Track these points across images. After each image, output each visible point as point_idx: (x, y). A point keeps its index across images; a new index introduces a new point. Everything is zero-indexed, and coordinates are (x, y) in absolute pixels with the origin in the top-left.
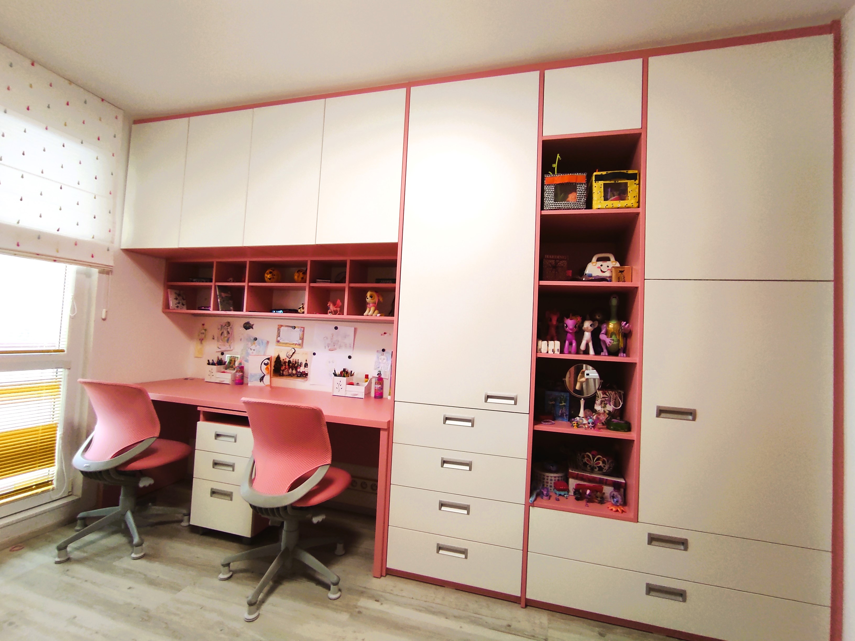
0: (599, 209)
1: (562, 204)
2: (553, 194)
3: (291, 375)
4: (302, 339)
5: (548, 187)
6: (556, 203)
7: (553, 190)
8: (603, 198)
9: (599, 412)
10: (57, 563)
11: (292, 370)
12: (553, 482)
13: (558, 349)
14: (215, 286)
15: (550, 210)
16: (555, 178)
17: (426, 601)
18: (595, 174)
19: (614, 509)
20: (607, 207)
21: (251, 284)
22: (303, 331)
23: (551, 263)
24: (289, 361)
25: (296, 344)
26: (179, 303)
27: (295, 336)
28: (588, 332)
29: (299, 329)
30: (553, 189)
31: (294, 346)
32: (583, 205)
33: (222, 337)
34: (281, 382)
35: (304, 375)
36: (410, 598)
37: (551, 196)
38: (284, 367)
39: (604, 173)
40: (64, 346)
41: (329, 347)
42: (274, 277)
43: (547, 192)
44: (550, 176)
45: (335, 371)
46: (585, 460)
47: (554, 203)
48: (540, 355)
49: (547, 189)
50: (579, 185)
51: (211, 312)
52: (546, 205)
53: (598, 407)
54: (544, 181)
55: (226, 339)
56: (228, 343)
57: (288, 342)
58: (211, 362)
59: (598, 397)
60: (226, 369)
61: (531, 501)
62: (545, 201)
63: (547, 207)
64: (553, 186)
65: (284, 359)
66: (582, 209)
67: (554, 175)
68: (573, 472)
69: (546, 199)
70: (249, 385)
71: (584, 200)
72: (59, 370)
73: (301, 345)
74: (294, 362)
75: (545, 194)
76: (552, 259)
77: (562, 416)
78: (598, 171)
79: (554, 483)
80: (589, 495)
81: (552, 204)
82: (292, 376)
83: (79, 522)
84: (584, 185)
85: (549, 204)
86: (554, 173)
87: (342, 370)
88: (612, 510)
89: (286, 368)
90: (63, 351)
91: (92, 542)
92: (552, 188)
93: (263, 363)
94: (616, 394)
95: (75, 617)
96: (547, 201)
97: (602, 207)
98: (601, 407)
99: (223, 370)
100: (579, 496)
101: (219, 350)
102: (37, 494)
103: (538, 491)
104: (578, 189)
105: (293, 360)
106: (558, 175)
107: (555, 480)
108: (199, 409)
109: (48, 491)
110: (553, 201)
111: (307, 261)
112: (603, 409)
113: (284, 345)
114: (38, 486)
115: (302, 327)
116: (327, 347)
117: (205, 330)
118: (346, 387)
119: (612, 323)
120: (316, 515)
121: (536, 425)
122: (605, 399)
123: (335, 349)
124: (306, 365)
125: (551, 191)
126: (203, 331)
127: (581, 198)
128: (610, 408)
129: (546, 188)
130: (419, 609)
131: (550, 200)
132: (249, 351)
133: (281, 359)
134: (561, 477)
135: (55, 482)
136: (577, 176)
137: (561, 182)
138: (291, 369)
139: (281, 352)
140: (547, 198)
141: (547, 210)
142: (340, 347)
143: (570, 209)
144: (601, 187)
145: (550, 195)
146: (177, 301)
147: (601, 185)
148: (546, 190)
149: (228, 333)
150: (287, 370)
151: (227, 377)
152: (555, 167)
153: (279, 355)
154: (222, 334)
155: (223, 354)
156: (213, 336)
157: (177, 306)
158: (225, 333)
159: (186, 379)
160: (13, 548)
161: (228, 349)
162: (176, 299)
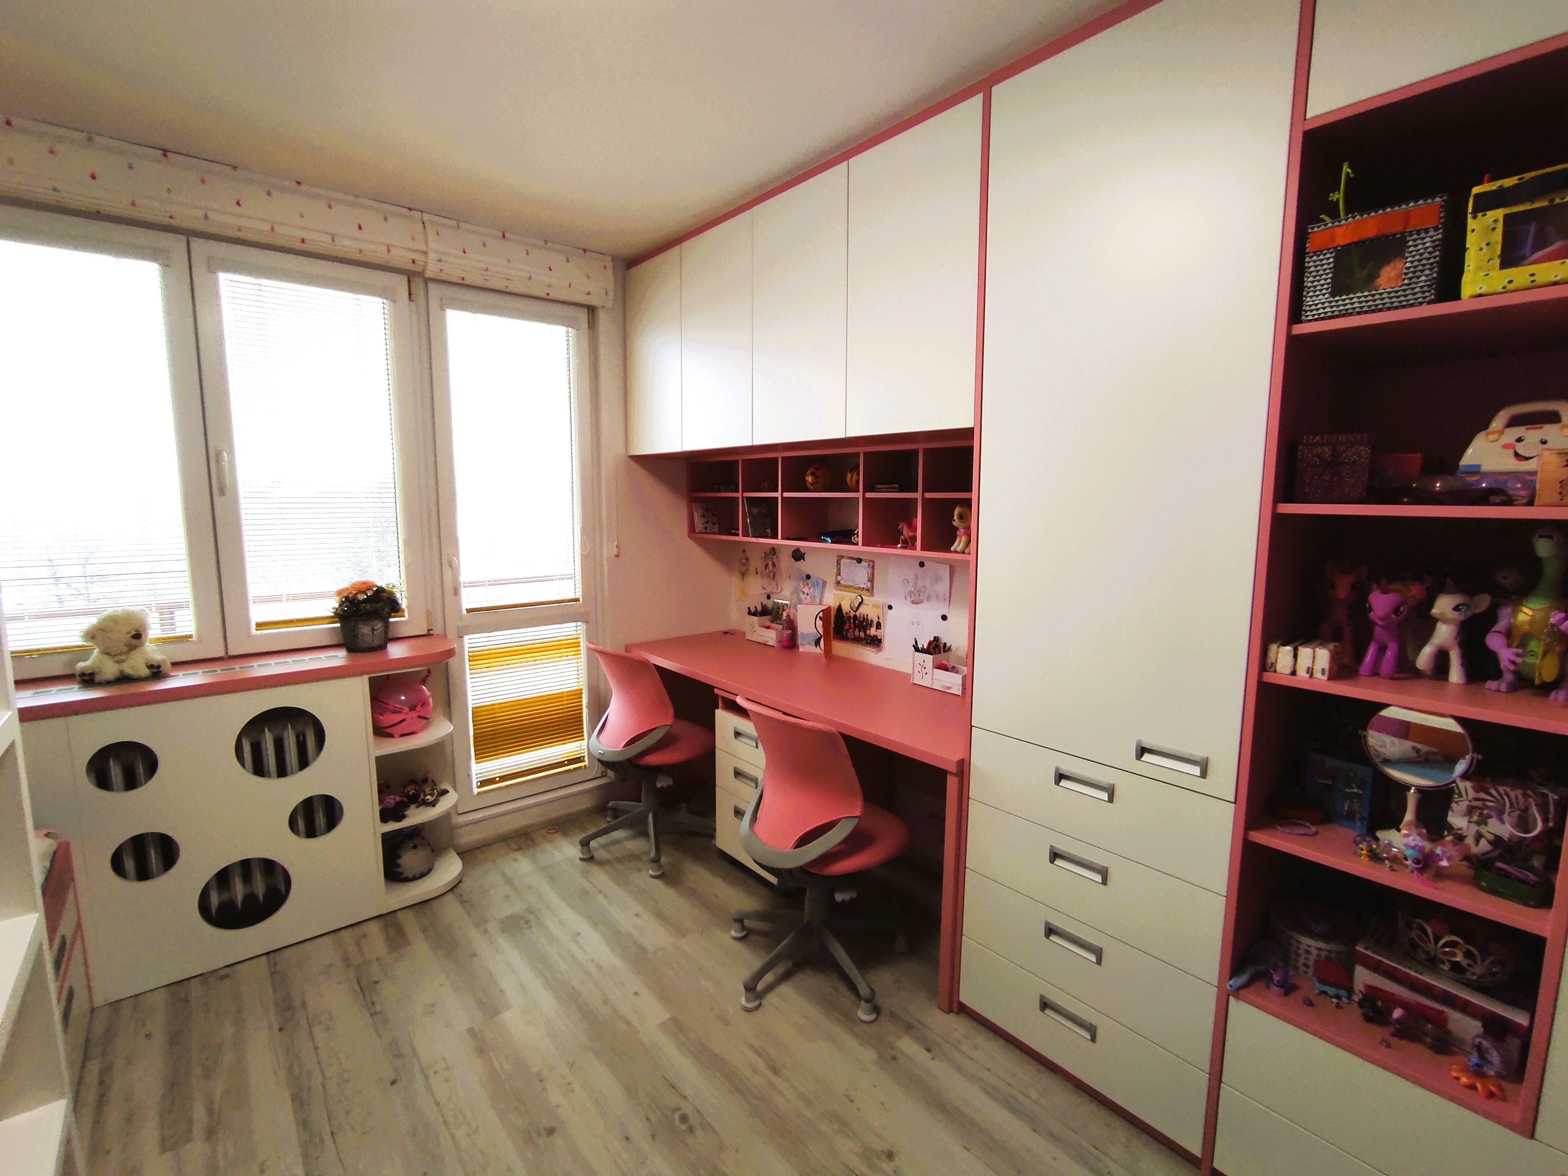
0: (1480, 295)
1: (1354, 300)
2: (1330, 276)
3: (857, 640)
4: (871, 580)
5: (1315, 258)
6: (1337, 298)
7: (1329, 264)
8: (1497, 262)
9: (1460, 832)
10: (581, 859)
11: (860, 631)
12: (1312, 958)
13: (1323, 670)
14: (743, 497)
15: (1316, 320)
16: (1336, 229)
17: (1009, 1085)
18: (1476, 190)
19: (1464, 1080)
20: (1510, 287)
21: (786, 495)
22: (873, 567)
23: (1319, 456)
24: (855, 616)
25: (863, 588)
26: (707, 522)
27: (859, 575)
28: (1445, 623)
29: (867, 564)
30: (1331, 260)
31: (860, 592)
32: (1423, 292)
33: (767, 571)
34: (841, 648)
35: (876, 642)
36: (984, 1067)
37: (1322, 282)
38: (848, 624)
39: (1509, 182)
40: (579, 595)
41: (911, 596)
42: (819, 480)
43: (1311, 272)
44: (1323, 227)
45: (916, 642)
46: (1414, 934)
47: (1331, 299)
48: (1269, 677)
49: (1311, 264)
50: (1415, 237)
51: (741, 538)
52: (1308, 308)
53: (1457, 819)
54: (1306, 243)
55: (772, 573)
56: (774, 580)
57: (851, 584)
58: (753, 610)
59: (1460, 795)
60: (772, 622)
61: (1231, 986)
62: (1304, 299)
63: (1309, 313)
64: (1331, 253)
65: (848, 612)
66: (1421, 304)
67: (1337, 223)
68: (1368, 953)
69: (1308, 293)
70: (801, 650)
71: (1430, 277)
72: (579, 623)
73: (870, 591)
74: (861, 617)
75: (1305, 279)
76: (1323, 444)
77: (1350, 818)
78: (1490, 181)
79: (1316, 962)
80: (1399, 1021)
81: (1323, 303)
82: (859, 642)
83: (610, 812)
84: (1432, 233)
85: (1316, 305)
86: (1335, 216)
87: (932, 639)
88: (1458, 1079)
89: (850, 628)
90: (577, 600)
91: (618, 842)
92: (1328, 260)
93: (818, 617)
94: (1529, 796)
95: (579, 934)
96: (1311, 297)
97: (1491, 290)
98: (1469, 822)
99: (769, 623)
100: (1371, 1014)
101: (764, 591)
102: (568, 771)
103: (1261, 968)
104: (1412, 249)
105: (860, 614)
106: (1346, 220)
107: (1318, 955)
108: (716, 691)
109: (580, 768)
110: (1327, 296)
111: (859, 453)
112: (1474, 828)
113: (845, 589)
114: (571, 762)
115: (871, 561)
116: (908, 597)
117: (747, 559)
118: (933, 671)
119: (1532, 606)
120: (843, 889)
121: (1252, 830)
122: (1484, 804)
123: (922, 602)
124: (879, 626)
125: (1325, 267)
126: (744, 561)
127: (1418, 274)
128: (1503, 828)
129: (1309, 262)
130: (992, 1093)
131: (1318, 293)
132: (801, 595)
133: (844, 612)
134: (1339, 953)
135: (586, 758)
136: (1409, 211)
137: (1355, 240)
138: (857, 630)
139: (843, 600)
140: (1312, 289)
141: (1310, 321)
142: (929, 598)
143: (1380, 310)
144: (1494, 229)
145: (1319, 281)
146: (706, 520)
147: (1495, 221)
148: (1311, 267)
149: (774, 565)
150: (851, 630)
151: (770, 636)
152: (1338, 200)
153: (840, 605)
154: (767, 565)
155: (769, 597)
156: (757, 570)
157: (706, 528)
158: (770, 564)
159: (726, 633)
160: (549, 830)
161: (775, 590)
162: (703, 516)
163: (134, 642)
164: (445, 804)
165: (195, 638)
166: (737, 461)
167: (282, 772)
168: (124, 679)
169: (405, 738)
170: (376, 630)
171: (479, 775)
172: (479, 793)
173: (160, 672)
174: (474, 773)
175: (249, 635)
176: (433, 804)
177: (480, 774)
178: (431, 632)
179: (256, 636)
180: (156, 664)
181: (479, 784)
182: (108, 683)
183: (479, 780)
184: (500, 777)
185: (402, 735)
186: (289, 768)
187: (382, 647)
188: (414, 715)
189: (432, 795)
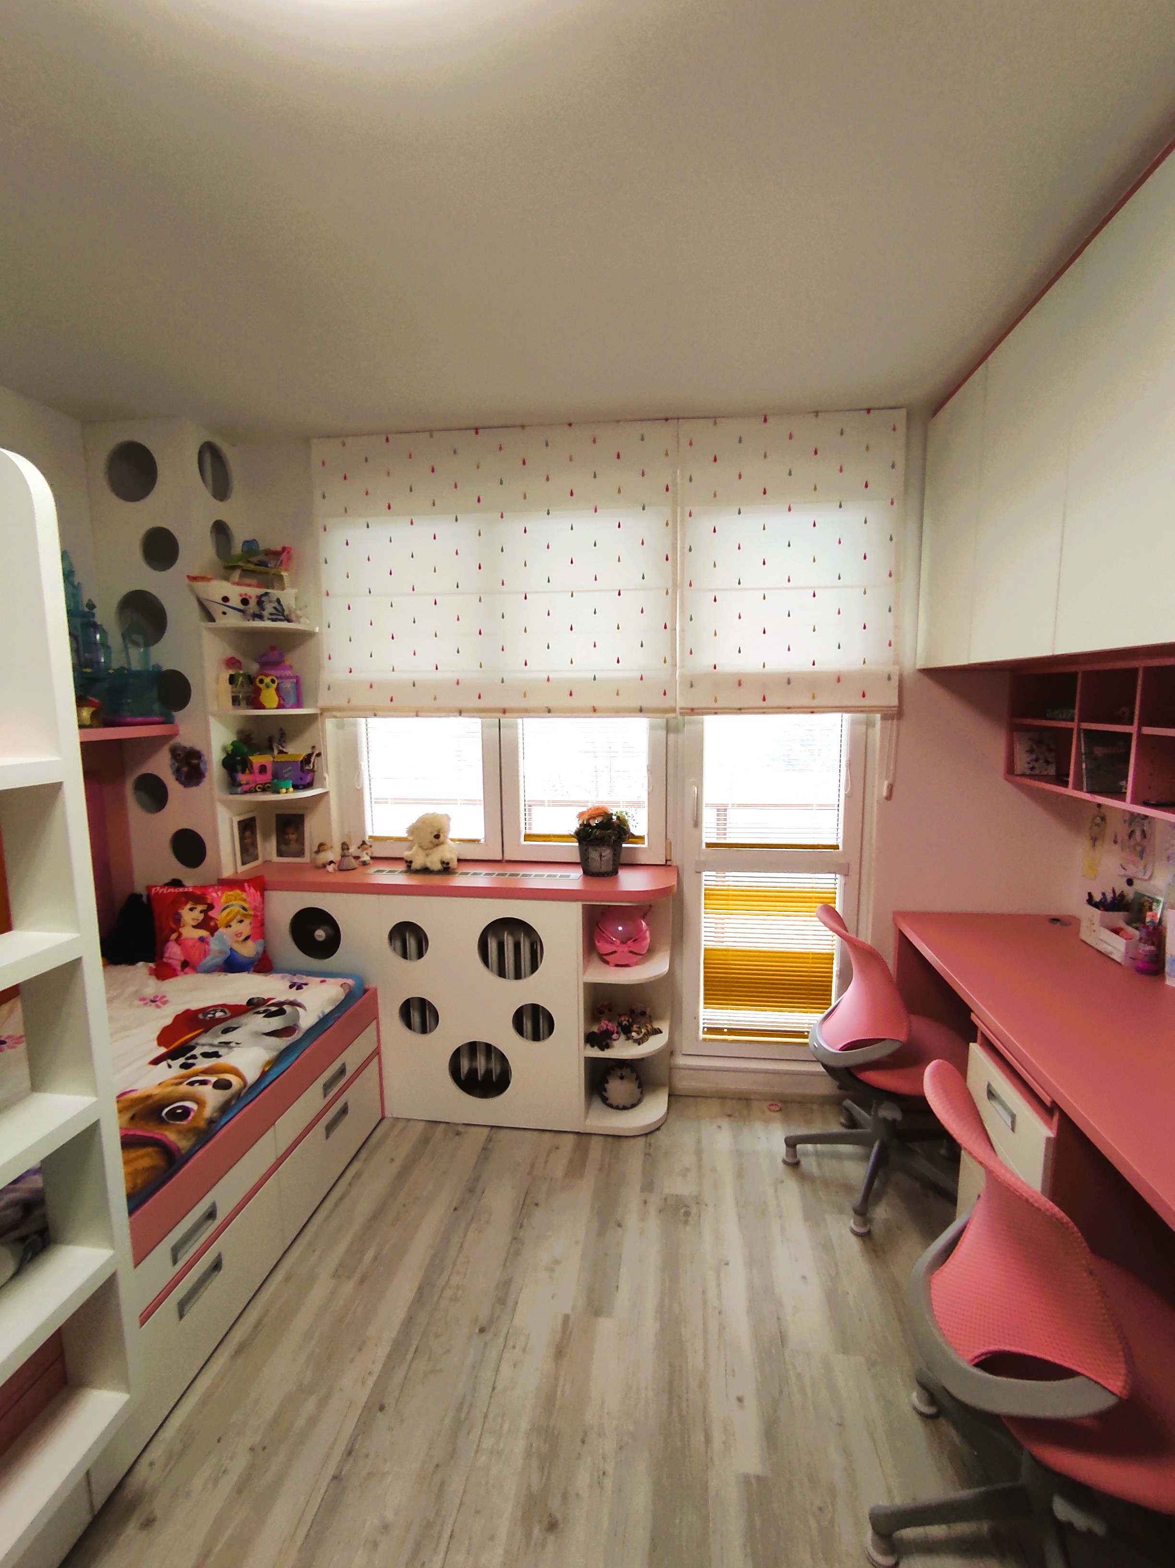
14: (1079, 729)
21: (1147, 730)
26: (1037, 760)
33: (1132, 842)
40: (838, 839)
51: (1070, 791)
55: (1139, 848)
56: (1142, 858)
58: (1097, 898)
60: (1128, 923)
70: (1168, 981)
72: (836, 876)
83: (844, 1112)
90: (836, 847)
95: (727, 1264)
99: (1122, 924)
101: (1123, 873)
117: (1103, 819)
126: (1098, 820)
146: (1034, 757)
149: (1144, 834)
151: (1118, 947)
154: (1131, 834)
155: (1130, 882)
156: (1116, 837)
157: (1032, 769)
158: (1138, 834)
159: (1055, 920)
160: (772, 1105)
161: (1140, 875)
162: (1031, 751)
163: (436, 841)
164: (654, 1045)
165: (483, 841)
166: (1076, 674)
167: (518, 976)
168: (425, 871)
169: (619, 968)
170: (604, 857)
171: (706, 1021)
172: (705, 1040)
173: (449, 868)
174: (701, 1017)
175: (519, 844)
176: (639, 1042)
177: (707, 1019)
178: (669, 863)
179: (524, 845)
180: (446, 861)
181: (705, 1029)
182: (417, 872)
183: (706, 1025)
184: (728, 1029)
185: (617, 965)
186: (521, 975)
187: (613, 873)
188: (626, 949)
189: (638, 1033)
